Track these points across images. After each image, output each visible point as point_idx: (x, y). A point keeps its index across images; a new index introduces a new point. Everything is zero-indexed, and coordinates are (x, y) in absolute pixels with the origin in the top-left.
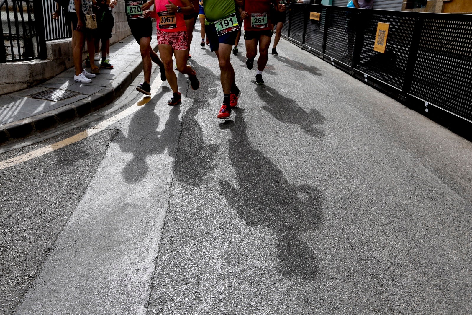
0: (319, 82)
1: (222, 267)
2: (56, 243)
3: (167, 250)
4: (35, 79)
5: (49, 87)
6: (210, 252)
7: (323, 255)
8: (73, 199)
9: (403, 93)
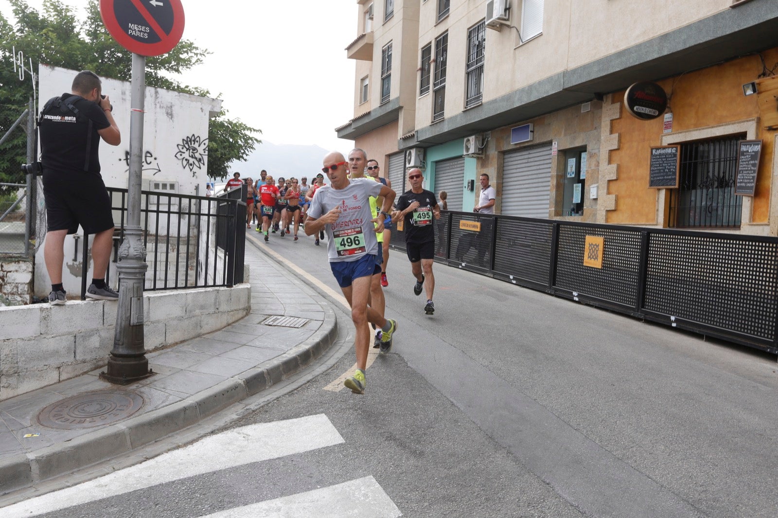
9: (638, 309)
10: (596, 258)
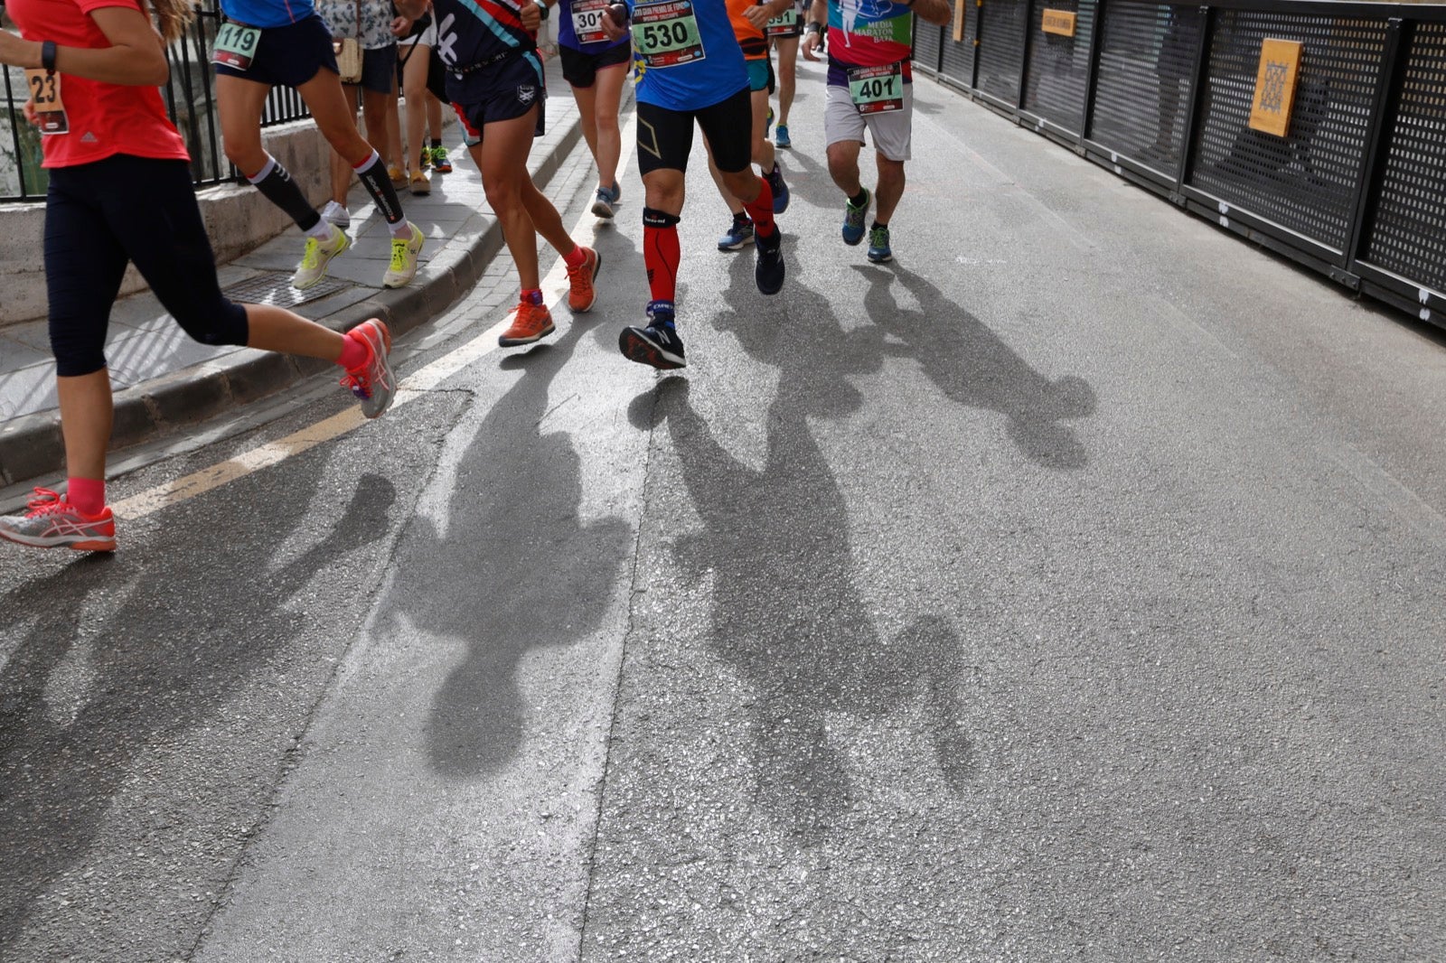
0: (1074, 230)
1: (797, 809)
2: (309, 736)
3: (631, 758)
4: (223, 243)
5: (263, 266)
6: (761, 765)
7: (1104, 776)
8: (349, 604)
9: (1345, 262)
10: (1277, 106)
